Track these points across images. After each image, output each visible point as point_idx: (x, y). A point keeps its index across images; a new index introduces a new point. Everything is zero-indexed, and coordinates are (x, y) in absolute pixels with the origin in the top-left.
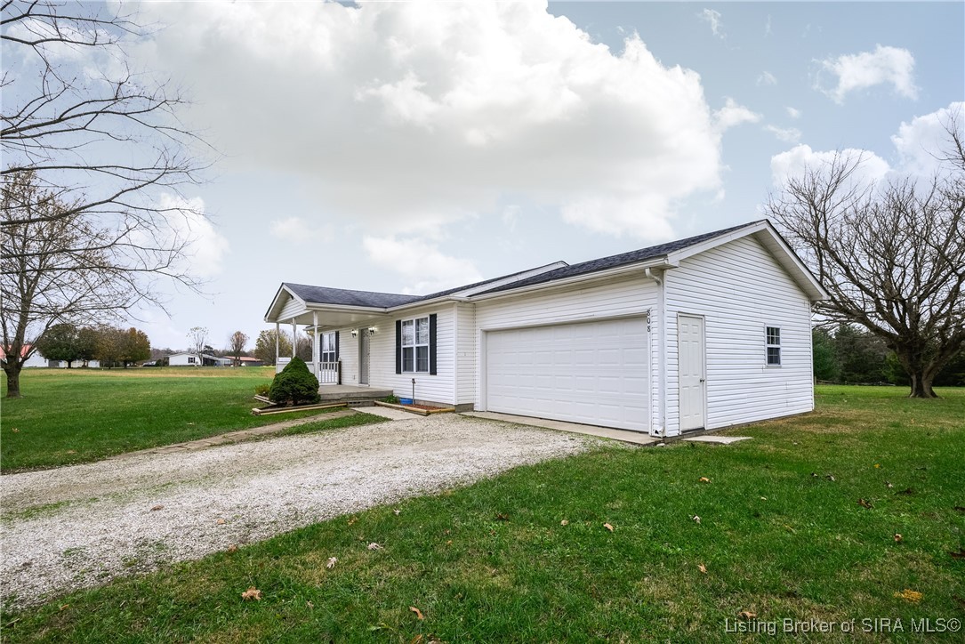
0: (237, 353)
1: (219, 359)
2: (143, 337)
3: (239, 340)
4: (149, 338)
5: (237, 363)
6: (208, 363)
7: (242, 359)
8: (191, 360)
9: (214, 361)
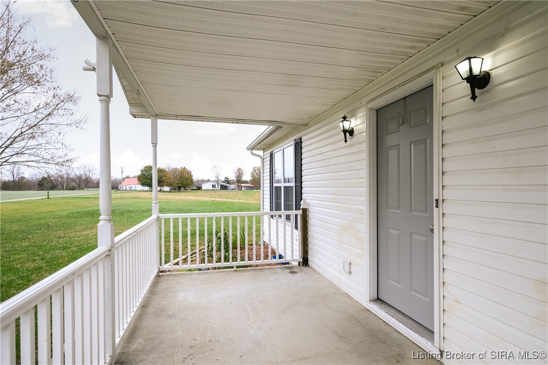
0: (239, 181)
1: (230, 185)
2: (189, 173)
3: (240, 174)
4: (192, 174)
5: (240, 188)
6: (224, 188)
7: (242, 185)
8: (214, 186)
9: (227, 187)
